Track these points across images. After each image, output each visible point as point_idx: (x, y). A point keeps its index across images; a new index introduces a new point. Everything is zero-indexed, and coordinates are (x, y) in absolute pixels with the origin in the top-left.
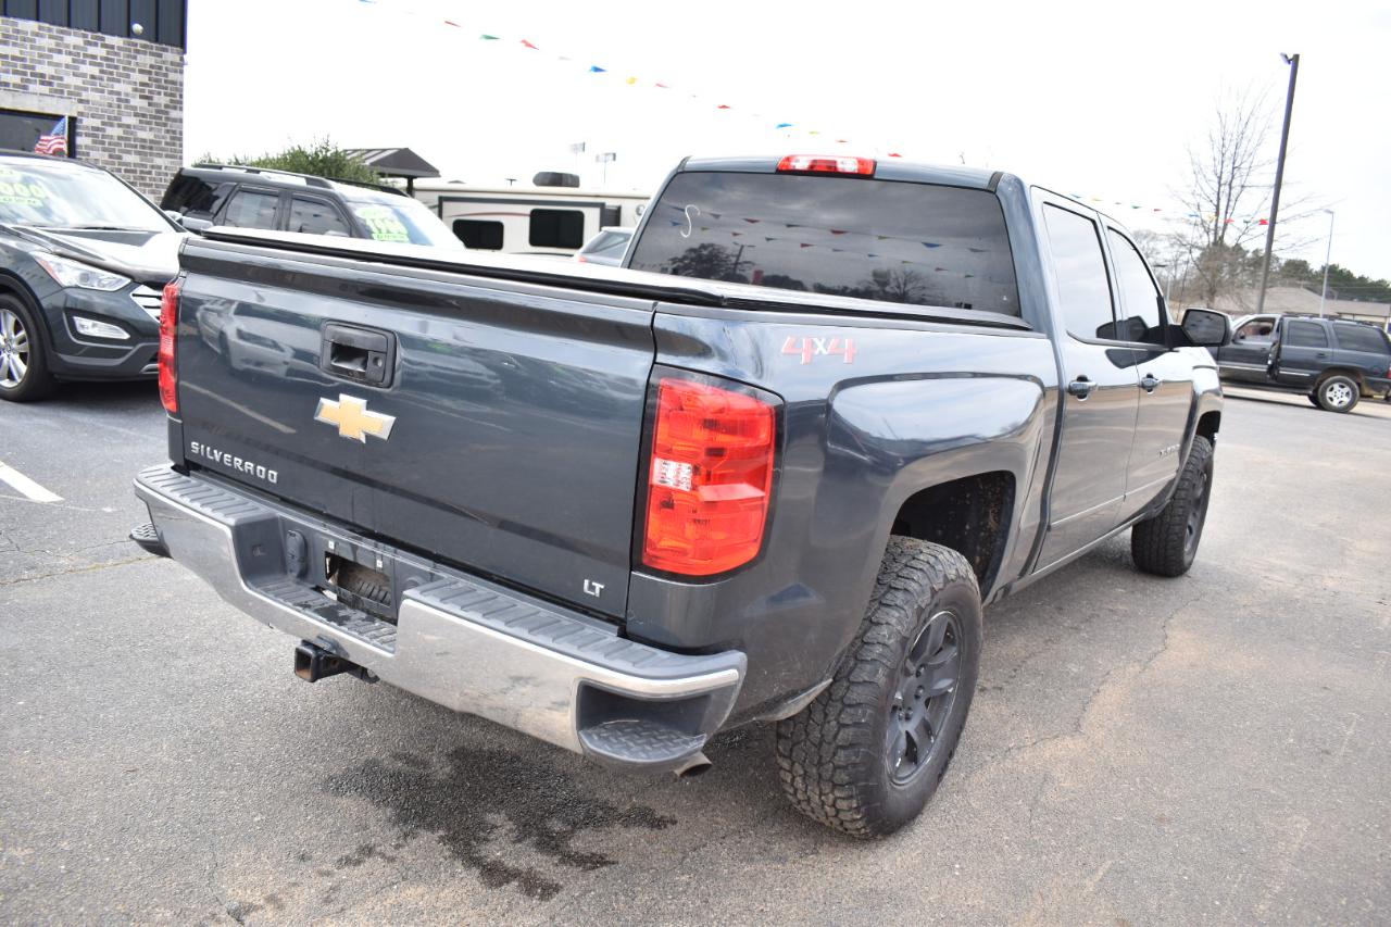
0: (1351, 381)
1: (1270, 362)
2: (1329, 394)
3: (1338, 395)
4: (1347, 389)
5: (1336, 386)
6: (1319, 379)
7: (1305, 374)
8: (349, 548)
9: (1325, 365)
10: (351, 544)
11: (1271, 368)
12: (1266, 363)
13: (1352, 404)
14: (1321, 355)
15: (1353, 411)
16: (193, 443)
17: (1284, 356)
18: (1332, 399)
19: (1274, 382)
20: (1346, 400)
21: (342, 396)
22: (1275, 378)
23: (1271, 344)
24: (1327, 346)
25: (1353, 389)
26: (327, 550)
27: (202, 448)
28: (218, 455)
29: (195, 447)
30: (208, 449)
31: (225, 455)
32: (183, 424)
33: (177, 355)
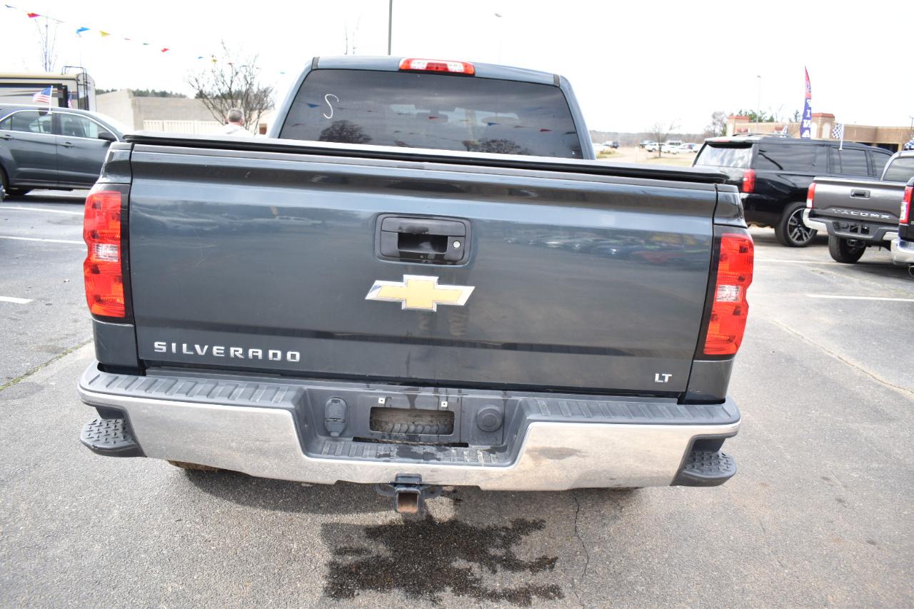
8: (406, 398)
10: (408, 395)
16: (156, 344)
21: (406, 277)
26: (375, 406)
27: (174, 345)
28: (202, 349)
29: (160, 346)
30: (185, 346)
31: (215, 348)
32: (135, 327)
33: (127, 262)
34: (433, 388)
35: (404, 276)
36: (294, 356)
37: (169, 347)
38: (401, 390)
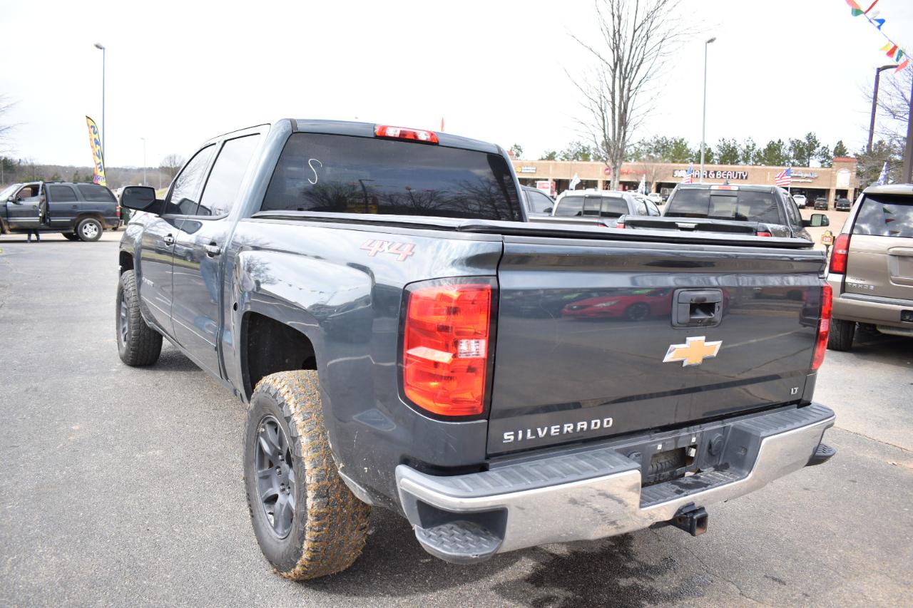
0: (94, 220)
1: (40, 215)
2: (84, 231)
3: (90, 231)
4: (94, 226)
5: (88, 225)
6: (77, 222)
7: (67, 220)
8: (674, 441)
9: (78, 213)
10: (674, 438)
11: (44, 219)
12: (38, 216)
13: (99, 235)
14: (75, 206)
15: (100, 239)
16: (506, 435)
17: (51, 209)
18: (86, 234)
19: (48, 227)
20: (96, 233)
22: (49, 224)
23: (38, 202)
24: (77, 200)
25: (98, 226)
26: (654, 453)
27: (520, 432)
28: (542, 431)
29: (508, 436)
30: (529, 431)
31: (553, 428)
32: (488, 422)
33: (493, 355)
34: (686, 429)
35: (688, 338)
36: (608, 422)
37: (516, 435)
38: (669, 435)
